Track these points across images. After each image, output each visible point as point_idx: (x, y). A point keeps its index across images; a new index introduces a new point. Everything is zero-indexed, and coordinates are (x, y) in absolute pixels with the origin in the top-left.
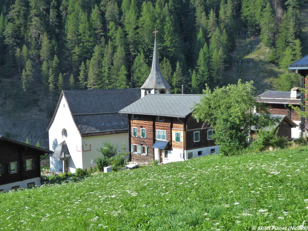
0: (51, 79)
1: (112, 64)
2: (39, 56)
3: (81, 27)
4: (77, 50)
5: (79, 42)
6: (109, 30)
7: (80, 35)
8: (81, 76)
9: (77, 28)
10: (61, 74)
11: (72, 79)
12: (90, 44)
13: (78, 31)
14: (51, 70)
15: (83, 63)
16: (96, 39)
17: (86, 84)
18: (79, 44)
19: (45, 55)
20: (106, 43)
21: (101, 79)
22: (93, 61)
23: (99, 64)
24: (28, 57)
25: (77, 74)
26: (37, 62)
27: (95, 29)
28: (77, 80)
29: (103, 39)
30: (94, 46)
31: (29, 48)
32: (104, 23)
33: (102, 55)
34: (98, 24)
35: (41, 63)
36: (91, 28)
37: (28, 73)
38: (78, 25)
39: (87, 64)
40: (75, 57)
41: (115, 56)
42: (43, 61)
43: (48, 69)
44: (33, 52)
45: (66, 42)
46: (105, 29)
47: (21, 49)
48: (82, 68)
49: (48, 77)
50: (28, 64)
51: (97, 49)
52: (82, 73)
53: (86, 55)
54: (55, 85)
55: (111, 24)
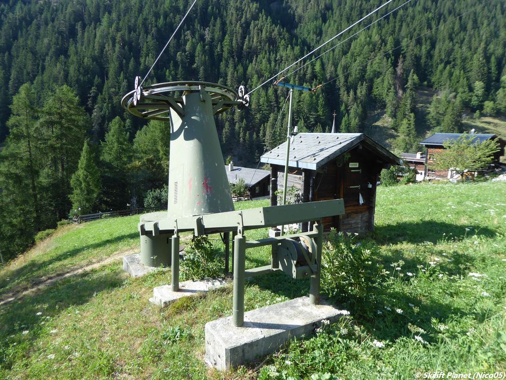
0: (241, 135)
1: (282, 126)
2: (233, 119)
3: (261, 100)
4: (258, 116)
5: (259, 110)
6: (280, 103)
7: (261, 105)
8: (261, 134)
9: (259, 100)
10: (248, 132)
11: (255, 136)
12: (267, 112)
13: (259, 103)
14: (241, 128)
15: (262, 125)
16: (271, 109)
17: (264, 140)
18: (259, 112)
19: (237, 119)
20: (278, 112)
21: (274, 136)
22: (269, 124)
23: (273, 126)
24: (227, 120)
25: (258, 132)
26: (232, 124)
27: (271, 102)
28: (258, 136)
29: (276, 109)
30: (270, 113)
31: (227, 114)
32: (277, 97)
33: (276, 120)
34: (273, 98)
35: (234, 124)
36: (268, 101)
37: (227, 130)
38: (259, 99)
39: (265, 125)
40: (257, 121)
41: (284, 121)
42: (236, 123)
43: (240, 128)
44: (229, 116)
45: (251, 110)
46: (278, 102)
47: (222, 114)
48: (262, 128)
49: (239, 133)
50: (227, 124)
51: (272, 116)
52: (261, 132)
53: (265, 119)
54: (244, 139)
55: (282, 98)
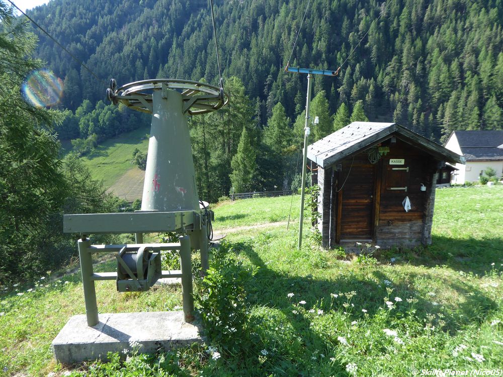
0: (415, 117)
1: (466, 105)
2: (407, 100)
3: (442, 76)
4: (437, 95)
5: (438, 88)
6: (466, 78)
7: (440, 83)
9: (439, 77)
10: (423, 113)
11: (431, 117)
12: (449, 90)
13: (439, 80)
14: (415, 110)
15: (441, 105)
16: (453, 86)
17: (443, 121)
18: (438, 90)
19: (411, 99)
20: (463, 88)
21: (455, 118)
22: (449, 103)
23: (455, 106)
24: (399, 101)
25: (435, 113)
26: (405, 104)
27: (454, 78)
28: (435, 118)
29: (460, 86)
30: (452, 91)
31: (400, 94)
32: (462, 72)
33: (458, 98)
34: (456, 74)
35: (408, 105)
36: (451, 77)
37: (398, 112)
38: (440, 75)
39: (445, 105)
40: (435, 100)
41: (469, 99)
42: (409, 103)
43: (414, 109)
44: (402, 96)
45: (428, 88)
46: (462, 77)
47: (394, 95)
48: (440, 108)
49: (413, 115)
50: (399, 105)
51: (454, 94)
52: (439, 113)
53: (445, 98)
54: (418, 121)
55: (469, 73)
